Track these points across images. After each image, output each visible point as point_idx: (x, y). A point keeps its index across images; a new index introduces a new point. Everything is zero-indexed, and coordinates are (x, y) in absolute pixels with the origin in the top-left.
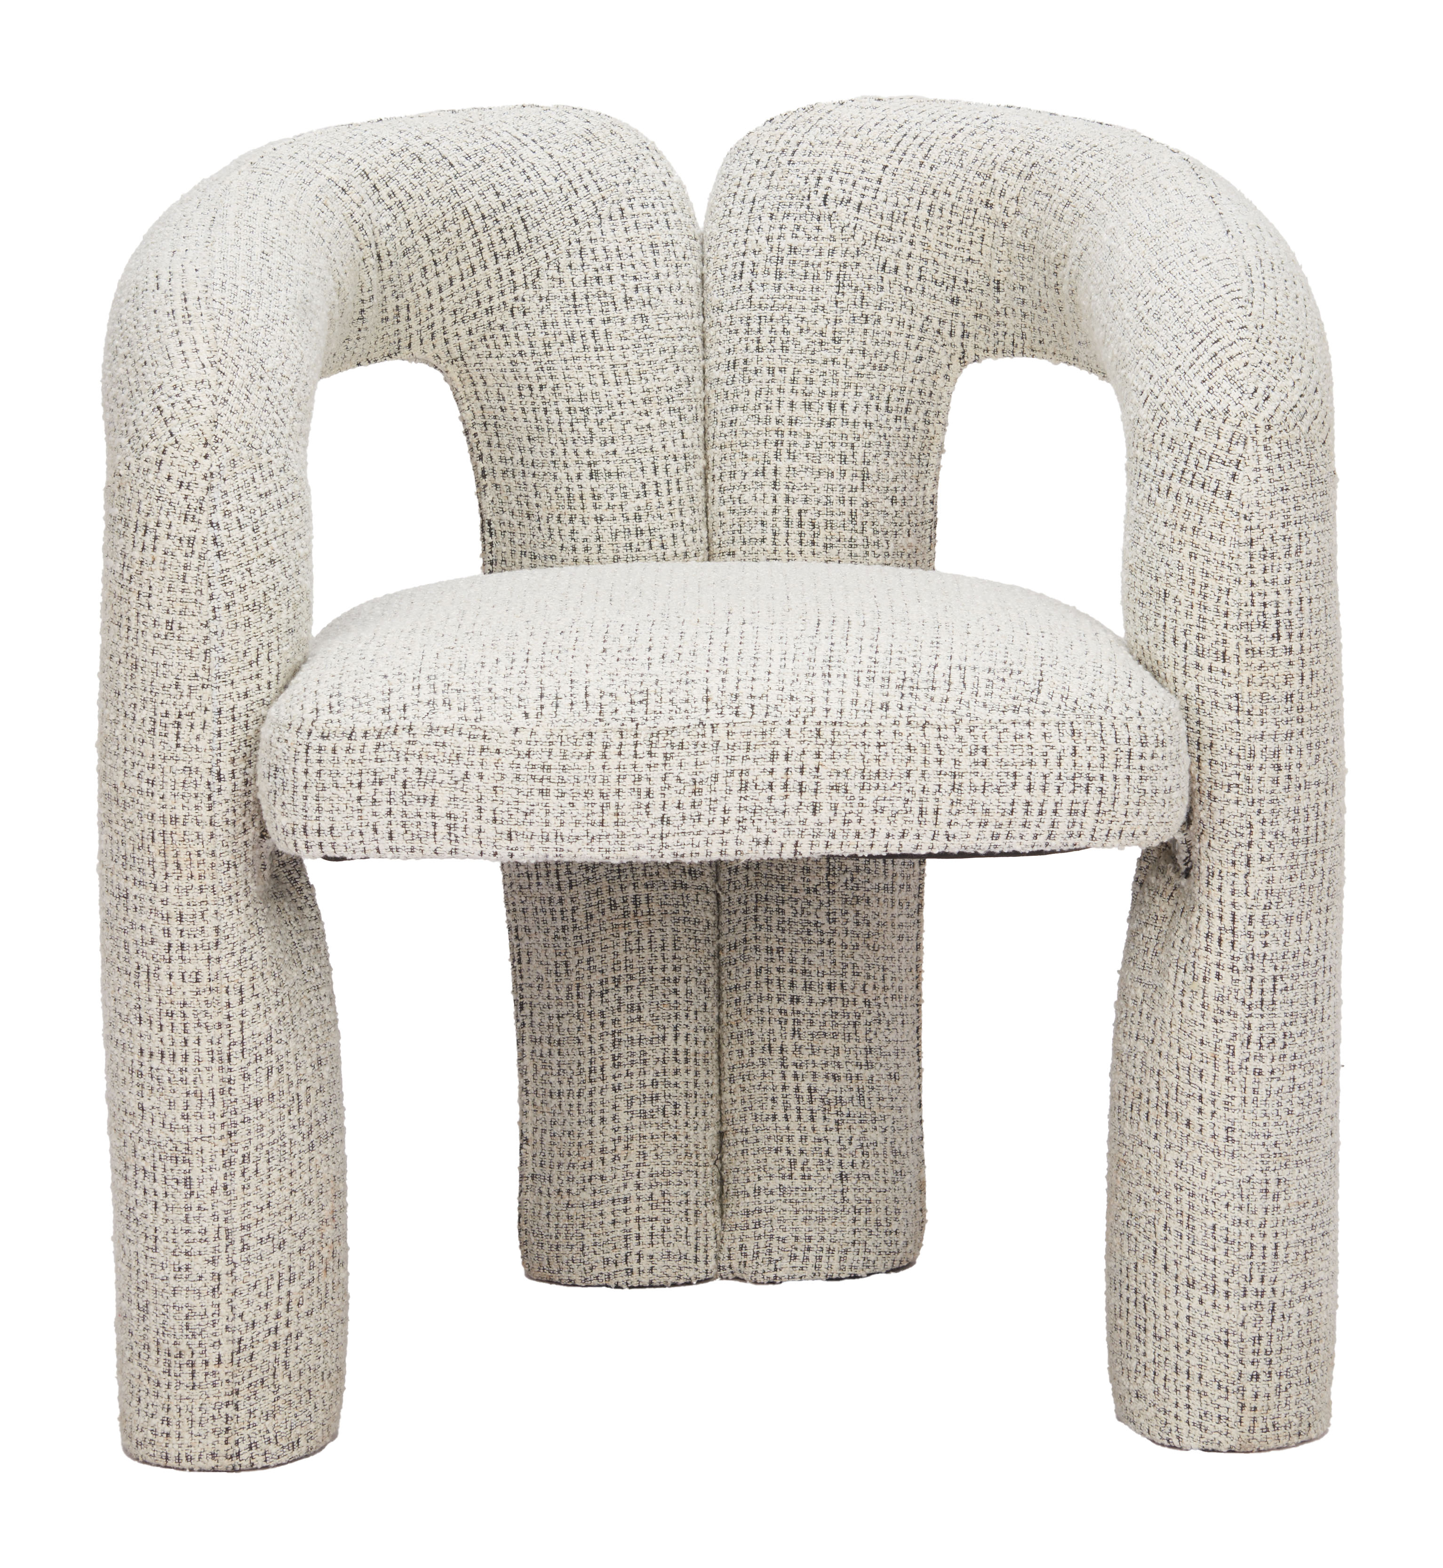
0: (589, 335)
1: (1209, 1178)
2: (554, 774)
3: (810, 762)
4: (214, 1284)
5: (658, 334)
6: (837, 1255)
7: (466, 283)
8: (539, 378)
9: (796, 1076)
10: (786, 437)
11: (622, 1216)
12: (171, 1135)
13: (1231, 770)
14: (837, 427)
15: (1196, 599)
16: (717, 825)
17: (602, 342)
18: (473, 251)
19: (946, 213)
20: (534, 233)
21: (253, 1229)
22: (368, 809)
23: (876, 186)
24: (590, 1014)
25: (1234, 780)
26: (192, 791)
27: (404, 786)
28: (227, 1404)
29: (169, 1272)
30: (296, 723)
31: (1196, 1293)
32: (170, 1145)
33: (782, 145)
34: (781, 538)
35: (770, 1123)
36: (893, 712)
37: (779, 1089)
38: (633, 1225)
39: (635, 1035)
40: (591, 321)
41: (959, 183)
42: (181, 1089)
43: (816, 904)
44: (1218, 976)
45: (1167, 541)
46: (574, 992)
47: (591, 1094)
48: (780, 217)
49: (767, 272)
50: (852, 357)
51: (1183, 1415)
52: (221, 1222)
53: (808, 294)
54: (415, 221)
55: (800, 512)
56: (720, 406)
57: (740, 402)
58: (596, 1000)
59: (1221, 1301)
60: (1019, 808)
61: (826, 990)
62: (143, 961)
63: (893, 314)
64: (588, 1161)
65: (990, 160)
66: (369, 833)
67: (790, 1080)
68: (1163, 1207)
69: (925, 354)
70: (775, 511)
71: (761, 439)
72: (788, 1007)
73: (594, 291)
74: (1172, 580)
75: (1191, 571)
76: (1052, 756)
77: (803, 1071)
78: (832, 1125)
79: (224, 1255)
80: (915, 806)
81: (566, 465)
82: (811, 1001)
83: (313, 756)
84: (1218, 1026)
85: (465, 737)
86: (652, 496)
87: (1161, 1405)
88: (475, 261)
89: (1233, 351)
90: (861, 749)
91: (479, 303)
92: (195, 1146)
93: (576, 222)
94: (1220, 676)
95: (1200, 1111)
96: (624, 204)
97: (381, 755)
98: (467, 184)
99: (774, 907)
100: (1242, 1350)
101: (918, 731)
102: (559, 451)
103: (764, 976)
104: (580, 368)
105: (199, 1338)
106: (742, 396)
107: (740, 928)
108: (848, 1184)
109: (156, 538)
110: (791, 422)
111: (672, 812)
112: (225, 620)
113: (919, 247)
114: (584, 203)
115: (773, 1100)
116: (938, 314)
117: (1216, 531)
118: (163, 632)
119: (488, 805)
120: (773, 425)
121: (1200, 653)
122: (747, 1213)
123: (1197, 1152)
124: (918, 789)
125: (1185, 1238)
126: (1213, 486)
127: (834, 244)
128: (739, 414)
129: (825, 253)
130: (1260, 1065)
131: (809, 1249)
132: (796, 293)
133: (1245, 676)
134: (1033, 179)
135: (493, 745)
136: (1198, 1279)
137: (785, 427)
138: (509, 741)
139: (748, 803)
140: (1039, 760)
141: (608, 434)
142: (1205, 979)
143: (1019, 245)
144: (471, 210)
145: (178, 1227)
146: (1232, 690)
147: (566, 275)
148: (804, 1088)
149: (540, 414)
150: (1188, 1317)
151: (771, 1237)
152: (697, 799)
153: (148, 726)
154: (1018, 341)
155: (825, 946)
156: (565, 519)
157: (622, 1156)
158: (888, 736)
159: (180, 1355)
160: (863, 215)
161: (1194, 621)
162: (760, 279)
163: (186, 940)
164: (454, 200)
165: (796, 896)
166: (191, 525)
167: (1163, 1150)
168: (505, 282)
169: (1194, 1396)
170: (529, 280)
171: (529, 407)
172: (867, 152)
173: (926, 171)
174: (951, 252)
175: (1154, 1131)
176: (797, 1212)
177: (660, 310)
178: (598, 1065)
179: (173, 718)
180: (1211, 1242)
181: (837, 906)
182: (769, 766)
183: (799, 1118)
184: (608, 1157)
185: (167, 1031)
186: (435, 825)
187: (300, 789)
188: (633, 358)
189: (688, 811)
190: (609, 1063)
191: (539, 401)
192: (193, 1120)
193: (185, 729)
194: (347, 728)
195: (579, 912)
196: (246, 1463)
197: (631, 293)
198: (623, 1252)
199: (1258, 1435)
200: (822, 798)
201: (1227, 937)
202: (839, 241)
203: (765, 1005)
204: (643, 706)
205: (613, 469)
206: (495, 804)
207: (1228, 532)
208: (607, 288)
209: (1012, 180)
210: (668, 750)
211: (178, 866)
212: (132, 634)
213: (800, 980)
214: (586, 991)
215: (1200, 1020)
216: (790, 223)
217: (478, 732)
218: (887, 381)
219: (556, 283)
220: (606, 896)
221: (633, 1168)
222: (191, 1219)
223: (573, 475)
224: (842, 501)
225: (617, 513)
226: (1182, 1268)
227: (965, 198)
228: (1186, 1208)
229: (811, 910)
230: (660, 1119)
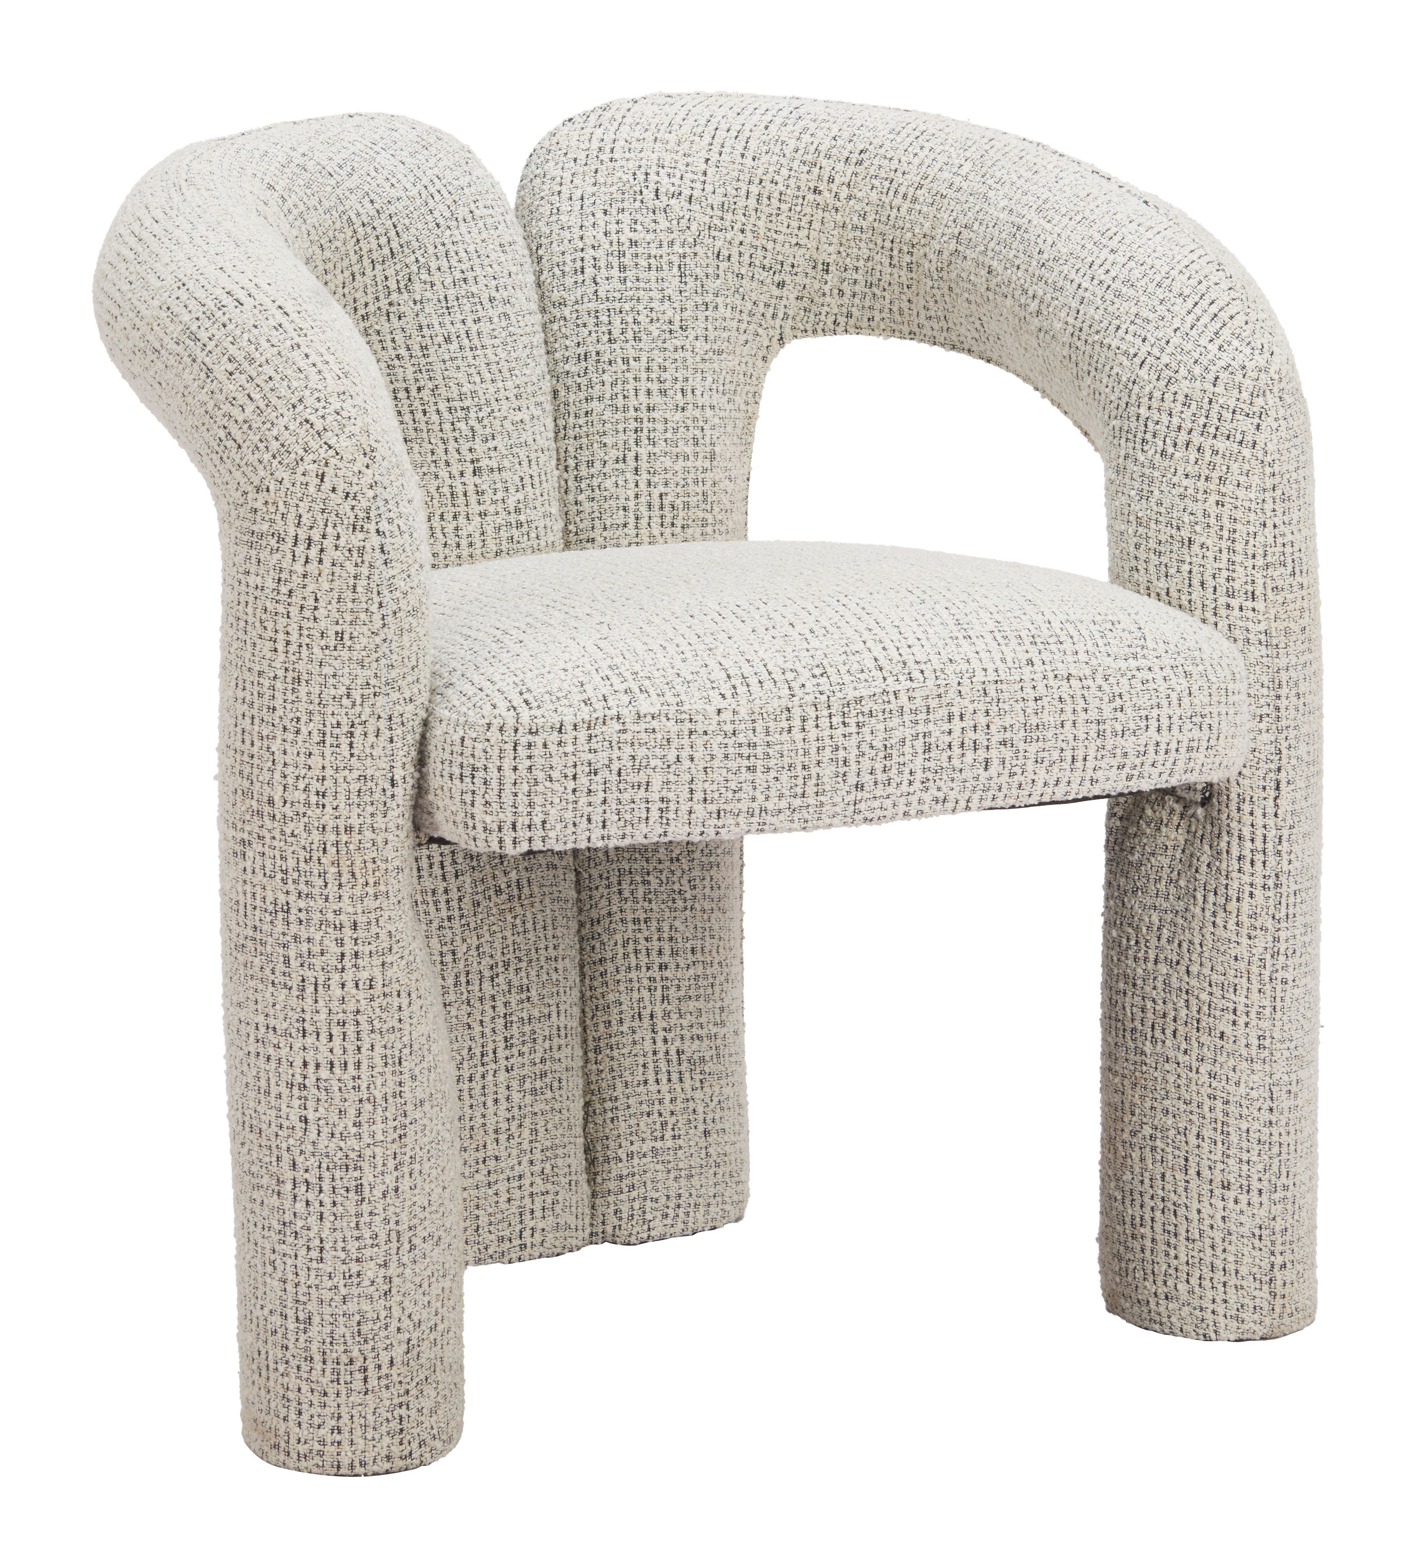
0: (464, 336)
1: (1243, 1085)
2: (759, 751)
3: (982, 720)
4: (386, 1287)
5: (519, 331)
6: (702, 1209)
7: (346, 291)
8: (417, 380)
9: (665, 1041)
10: (646, 424)
11: (517, 1194)
12: (342, 1144)
13: (1262, 701)
14: (690, 412)
15: (1224, 544)
16: (905, 788)
17: (476, 341)
18: (354, 258)
19: (775, 202)
20: (405, 237)
21: (419, 1228)
22: (583, 800)
23: (702, 178)
24: (481, 999)
25: (1265, 710)
26: (367, 799)
27: (619, 774)
28: (401, 1405)
29: (339, 1280)
30: (497, 723)
31: (1231, 1195)
32: (340, 1154)
33: (595, 144)
34: (644, 522)
35: (641, 1089)
36: (1039, 667)
37: (650, 1054)
38: (527, 1201)
39: (525, 1015)
40: (463, 322)
41: (785, 172)
42: (353, 1096)
43: (678, 873)
44: (1251, 895)
45: (1190, 491)
46: (463, 979)
47: (483, 1077)
48: (614, 211)
49: (609, 266)
50: (698, 344)
51: (1221, 1309)
52: (392, 1225)
53: (653, 285)
54: (313, 231)
55: (661, 495)
56: (572, 398)
57: (596, 391)
58: (487, 985)
59: (1255, 1199)
60: (1151, 749)
61: (690, 955)
62: (309, 974)
63: (728, 300)
64: (481, 1143)
65: (812, 149)
66: (584, 824)
67: (660, 1043)
68: (1194, 1118)
69: (750, 338)
70: (637, 496)
71: (621, 427)
72: (657, 975)
73: (463, 293)
74: (1198, 528)
75: (1218, 518)
76: (1174, 696)
77: (672, 1035)
78: (698, 1085)
79: (395, 1258)
80: (1068, 754)
81: (448, 464)
82: (678, 966)
83: (522, 752)
84: (1251, 942)
85: (672, 722)
86: (529, 488)
87: (1196, 1303)
88: (356, 268)
89: (1232, 310)
90: (1022, 704)
91: (356, 309)
92: (368, 1152)
93: (438, 225)
94: (1250, 614)
95: (1234, 1023)
96: (473, 207)
97: (594, 746)
98: (347, 193)
99: (638, 879)
100: (1273, 1243)
101: (1065, 682)
102: (440, 451)
103: (631, 948)
104: (458, 368)
105: (371, 1343)
106: (598, 387)
107: (604, 902)
108: (710, 1139)
109: (322, 550)
110: (649, 409)
111: (866, 778)
112: (393, 627)
113: (749, 234)
114: (441, 207)
115: (644, 1066)
116: (764, 298)
117: (1242, 479)
118: (332, 643)
119: (698, 786)
120: (632, 413)
121: (1230, 594)
122: (621, 1178)
123: (1231, 1063)
124: (1071, 737)
125: (1220, 1144)
126: (1239, 437)
127: (672, 236)
128: (595, 404)
129: (665, 244)
130: (1287, 975)
131: (679, 1206)
132: (642, 285)
133: (1273, 612)
134: (865, 164)
135: (700, 728)
136: (1233, 1180)
137: (644, 415)
138: (714, 722)
139: (932, 764)
140: (1164, 702)
141: (488, 430)
142: (1238, 900)
143: (855, 228)
144: (353, 217)
145: (348, 1234)
146: (1262, 627)
147: (437, 277)
148: (673, 1052)
149: (419, 415)
150: (1223, 1218)
151: (645, 1199)
152: (888, 764)
153: (316, 738)
154: (842, 320)
155: (688, 912)
156: (449, 517)
157: (516, 1135)
158: (1041, 690)
159: (351, 1362)
160: (695, 207)
161: (1223, 564)
162: (604, 273)
163: (360, 948)
164: (341, 208)
165: (661, 867)
166: (361, 536)
167: (1195, 1065)
168: (380, 288)
169: (1231, 1291)
170: (402, 285)
171: (405, 409)
172: (685, 146)
173: (748, 161)
174: (780, 238)
175: (1184, 1046)
176: (669, 1172)
177: (517, 308)
178: (490, 1048)
179: (345, 729)
180: (1244, 1145)
181: (696, 873)
182: (946, 727)
183: (669, 1080)
184: (503, 1137)
185: (337, 1041)
186: (648, 810)
187: (508, 788)
188: (503, 355)
189: (881, 777)
190: (502, 1045)
191: (417, 403)
192: (365, 1127)
193: (358, 739)
194: (556, 720)
195: (465, 900)
196: (417, 1462)
197: (494, 294)
198: (518, 1228)
199: (1286, 1320)
200: (993, 754)
201: (1259, 857)
202: (676, 233)
203: (633, 975)
204: (825, 679)
205: (495, 465)
206: (706, 785)
207: (1255, 480)
208: (474, 289)
209: (840, 166)
210: (861, 719)
211: (353, 875)
212: (293, 648)
213: (667, 947)
214: (474, 977)
215: (1234, 938)
216: (625, 218)
217: (684, 716)
218: (723, 365)
219: (428, 286)
220: (491, 882)
221: (526, 1146)
222: (362, 1225)
223: (456, 473)
224: (696, 482)
225: (500, 507)
226: (1217, 1172)
227: (793, 186)
228: (1220, 1116)
229: (675, 879)
230: (549, 1095)
